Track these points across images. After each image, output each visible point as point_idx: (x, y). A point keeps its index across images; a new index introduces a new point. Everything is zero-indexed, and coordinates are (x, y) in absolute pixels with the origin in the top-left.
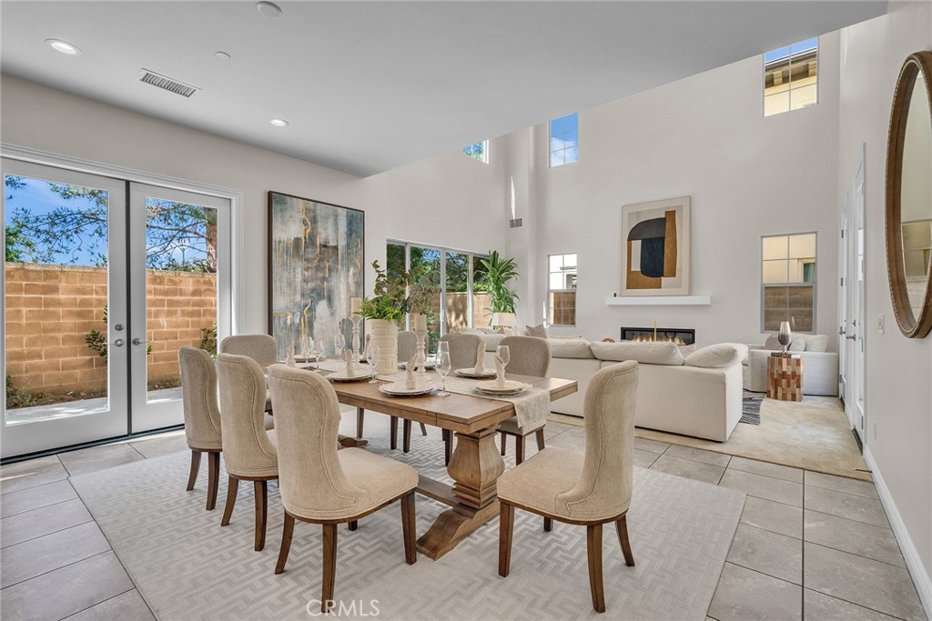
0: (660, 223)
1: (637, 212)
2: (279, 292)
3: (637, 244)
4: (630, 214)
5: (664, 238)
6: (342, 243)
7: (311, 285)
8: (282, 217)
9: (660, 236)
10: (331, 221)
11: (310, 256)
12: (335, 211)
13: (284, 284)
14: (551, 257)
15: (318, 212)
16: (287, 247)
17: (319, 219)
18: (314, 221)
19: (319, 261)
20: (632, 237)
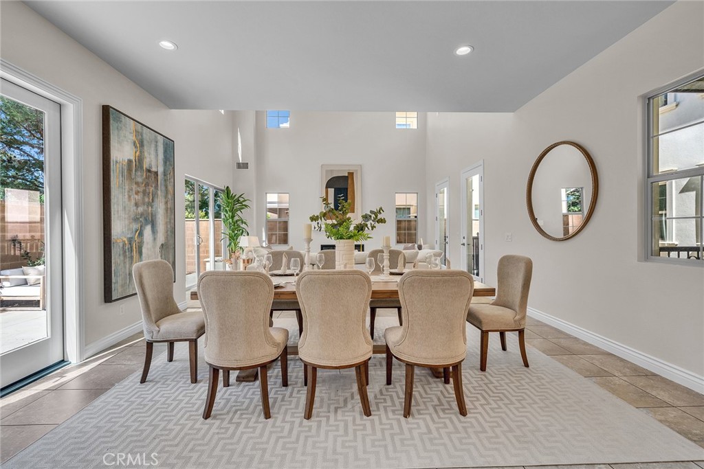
0: (345, 179)
1: (331, 170)
2: (116, 216)
3: (331, 191)
4: (327, 171)
5: (347, 189)
6: (161, 170)
7: (141, 209)
8: (119, 136)
9: (345, 187)
10: (153, 146)
11: (140, 180)
12: (156, 137)
13: (121, 208)
14: (268, 195)
15: (144, 136)
16: (122, 168)
17: (145, 143)
18: (142, 145)
19: (145, 186)
20: (328, 186)
